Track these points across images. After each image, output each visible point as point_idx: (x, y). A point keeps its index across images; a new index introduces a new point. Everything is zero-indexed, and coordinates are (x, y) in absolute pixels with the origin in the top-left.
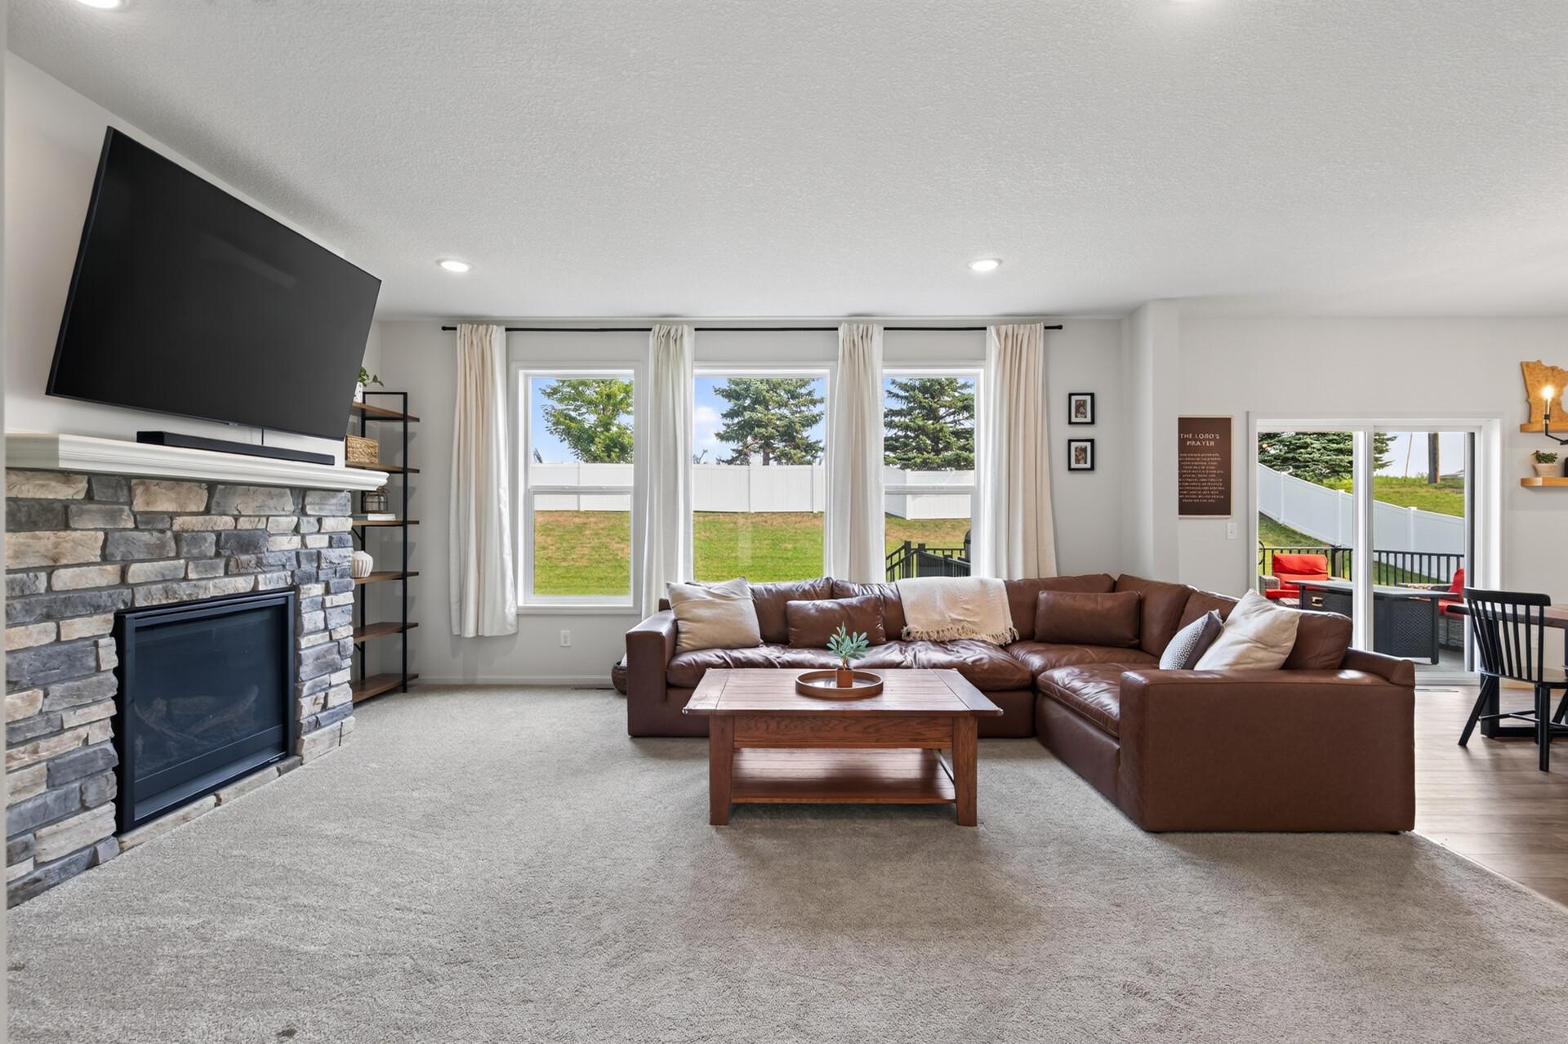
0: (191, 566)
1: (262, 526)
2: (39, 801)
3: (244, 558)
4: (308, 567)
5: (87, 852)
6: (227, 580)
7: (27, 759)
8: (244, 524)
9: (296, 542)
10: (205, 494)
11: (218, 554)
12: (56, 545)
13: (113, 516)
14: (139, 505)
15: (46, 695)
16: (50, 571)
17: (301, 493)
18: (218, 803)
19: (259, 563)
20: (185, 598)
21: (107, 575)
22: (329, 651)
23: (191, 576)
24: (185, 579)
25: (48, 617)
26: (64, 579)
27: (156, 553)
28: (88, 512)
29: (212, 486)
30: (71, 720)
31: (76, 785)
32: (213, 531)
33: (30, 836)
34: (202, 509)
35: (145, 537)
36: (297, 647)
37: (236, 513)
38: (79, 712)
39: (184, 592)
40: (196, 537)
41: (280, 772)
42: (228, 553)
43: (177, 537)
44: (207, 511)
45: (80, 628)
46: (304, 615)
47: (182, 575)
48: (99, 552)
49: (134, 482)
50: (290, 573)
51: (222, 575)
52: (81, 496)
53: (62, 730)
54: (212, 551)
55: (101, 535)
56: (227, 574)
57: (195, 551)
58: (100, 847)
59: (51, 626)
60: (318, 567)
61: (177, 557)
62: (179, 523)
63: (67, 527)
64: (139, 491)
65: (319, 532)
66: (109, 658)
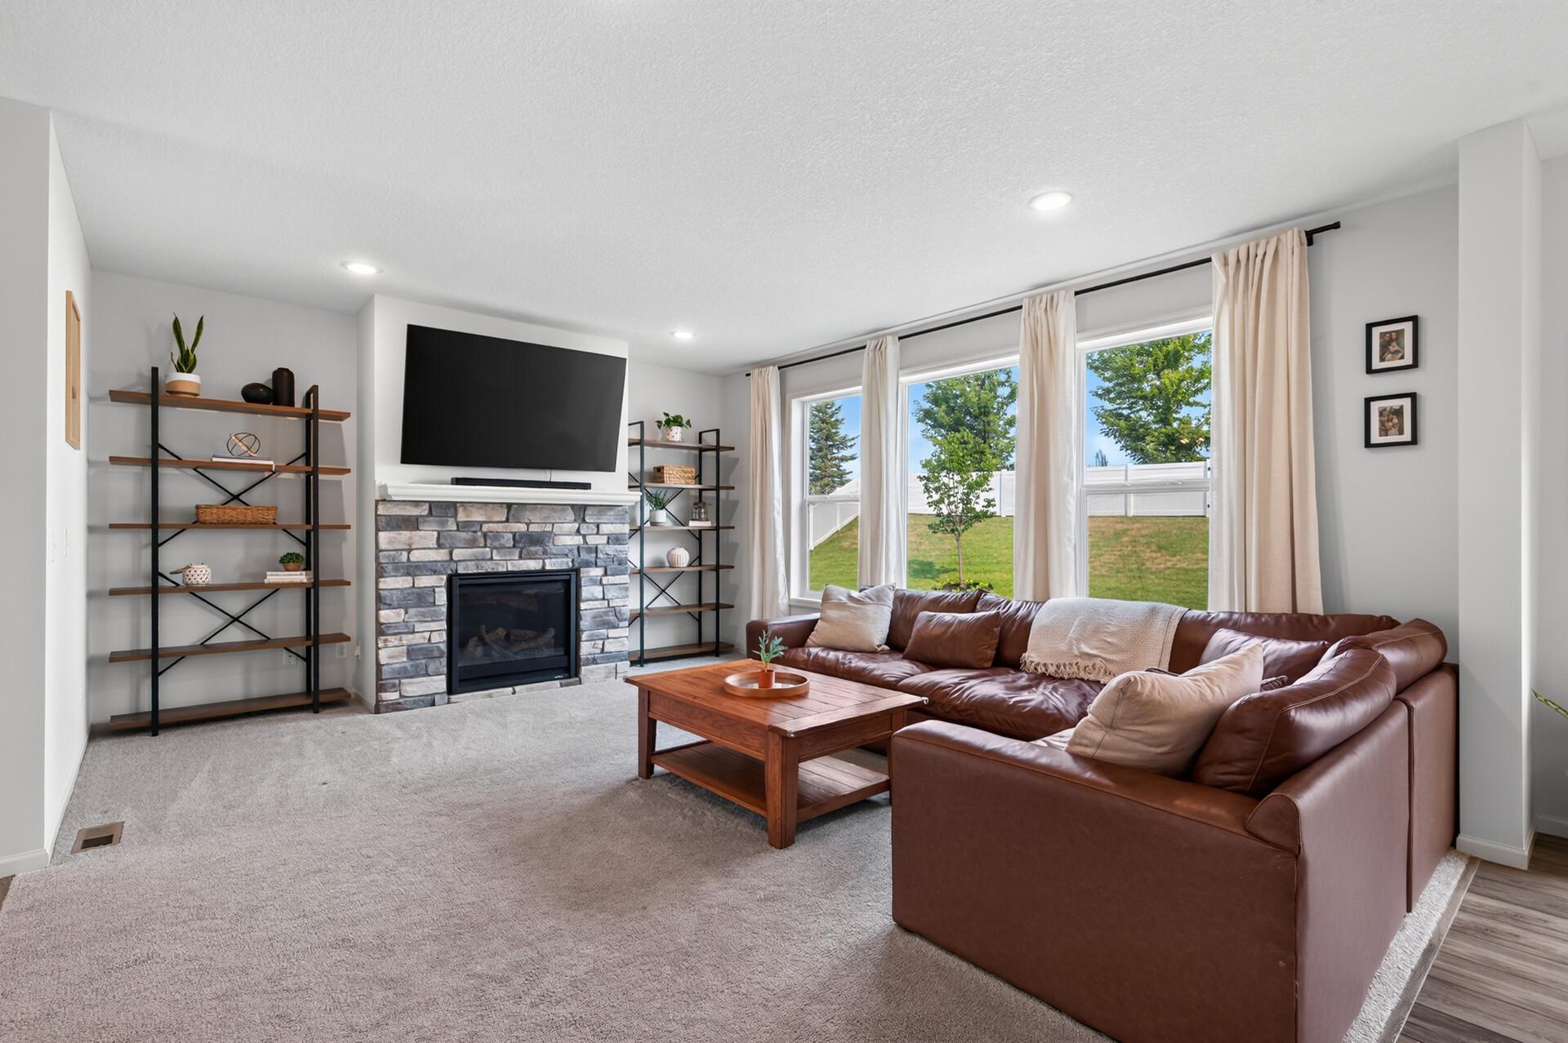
0: (495, 552)
1: (548, 528)
2: (403, 665)
3: (533, 549)
4: (585, 556)
5: (429, 697)
6: (521, 562)
7: (396, 643)
8: (534, 528)
9: (578, 540)
10: (506, 511)
11: (514, 546)
12: (410, 538)
13: (443, 524)
14: (461, 517)
15: (406, 613)
16: (409, 551)
17: (580, 510)
18: (514, 693)
19: (545, 552)
20: (490, 570)
21: (441, 555)
22: (606, 613)
23: (494, 558)
24: (492, 559)
25: (408, 574)
26: (416, 556)
27: (472, 543)
28: (429, 522)
29: (509, 506)
30: (419, 627)
31: (424, 661)
32: (511, 533)
33: (397, 681)
34: (504, 519)
35: (463, 535)
36: (578, 609)
37: (527, 521)
38: (424, 624)
39: (488, 567)
40: (497, 536)
41: (562, 686)
42: (521, 545)
43: (485, 535)
44: (507, 521)
45: (425, 581)
46: (583, 588)
47: (489, 557)
48: (435, 542)
49: (458, 505)
50: (571, 560)
51: (517, 558)
52: (426, 513)
53: (413, 632)
54: (511, 544)
55: (436, 533)
56: (521, 558)
57: (496, 544)
58: (437, 697)
59: (410, 578)
60: (596, 557)
61: (485, 546)
62: (485, 528)
63: (418, 529)
64: (460, 510)
65: (598, 533)
66: (442, 598)
